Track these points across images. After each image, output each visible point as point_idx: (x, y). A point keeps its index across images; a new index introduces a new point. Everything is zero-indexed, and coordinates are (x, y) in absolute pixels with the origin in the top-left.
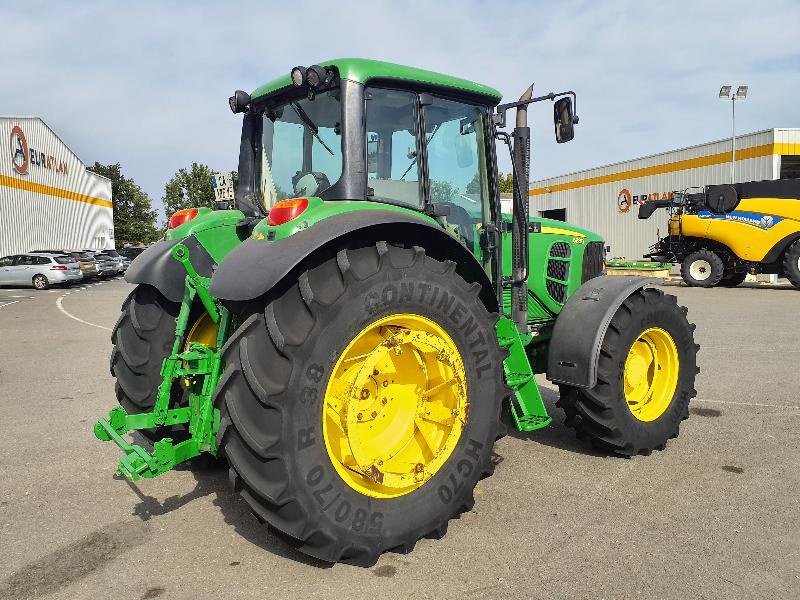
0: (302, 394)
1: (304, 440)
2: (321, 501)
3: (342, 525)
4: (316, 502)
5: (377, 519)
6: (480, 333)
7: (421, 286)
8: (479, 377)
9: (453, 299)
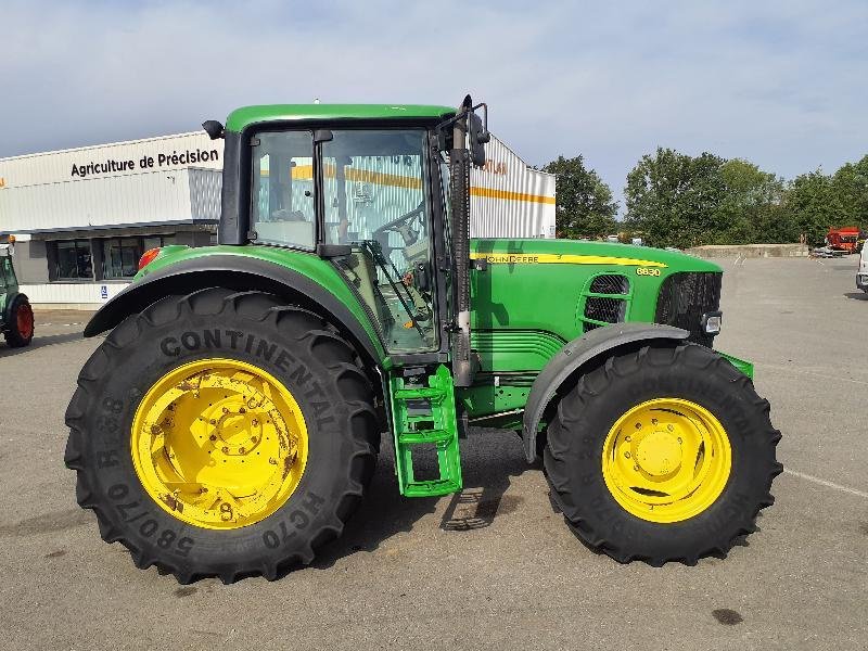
0: (99, 421)
1: (103, 460)
2: (125, 515)
3: (148, 540)
4: (119, 514)
5: (186, 544)
6: (315, 384)
7: (228, 333)
8: (319, 429)
9: (274, 347)
